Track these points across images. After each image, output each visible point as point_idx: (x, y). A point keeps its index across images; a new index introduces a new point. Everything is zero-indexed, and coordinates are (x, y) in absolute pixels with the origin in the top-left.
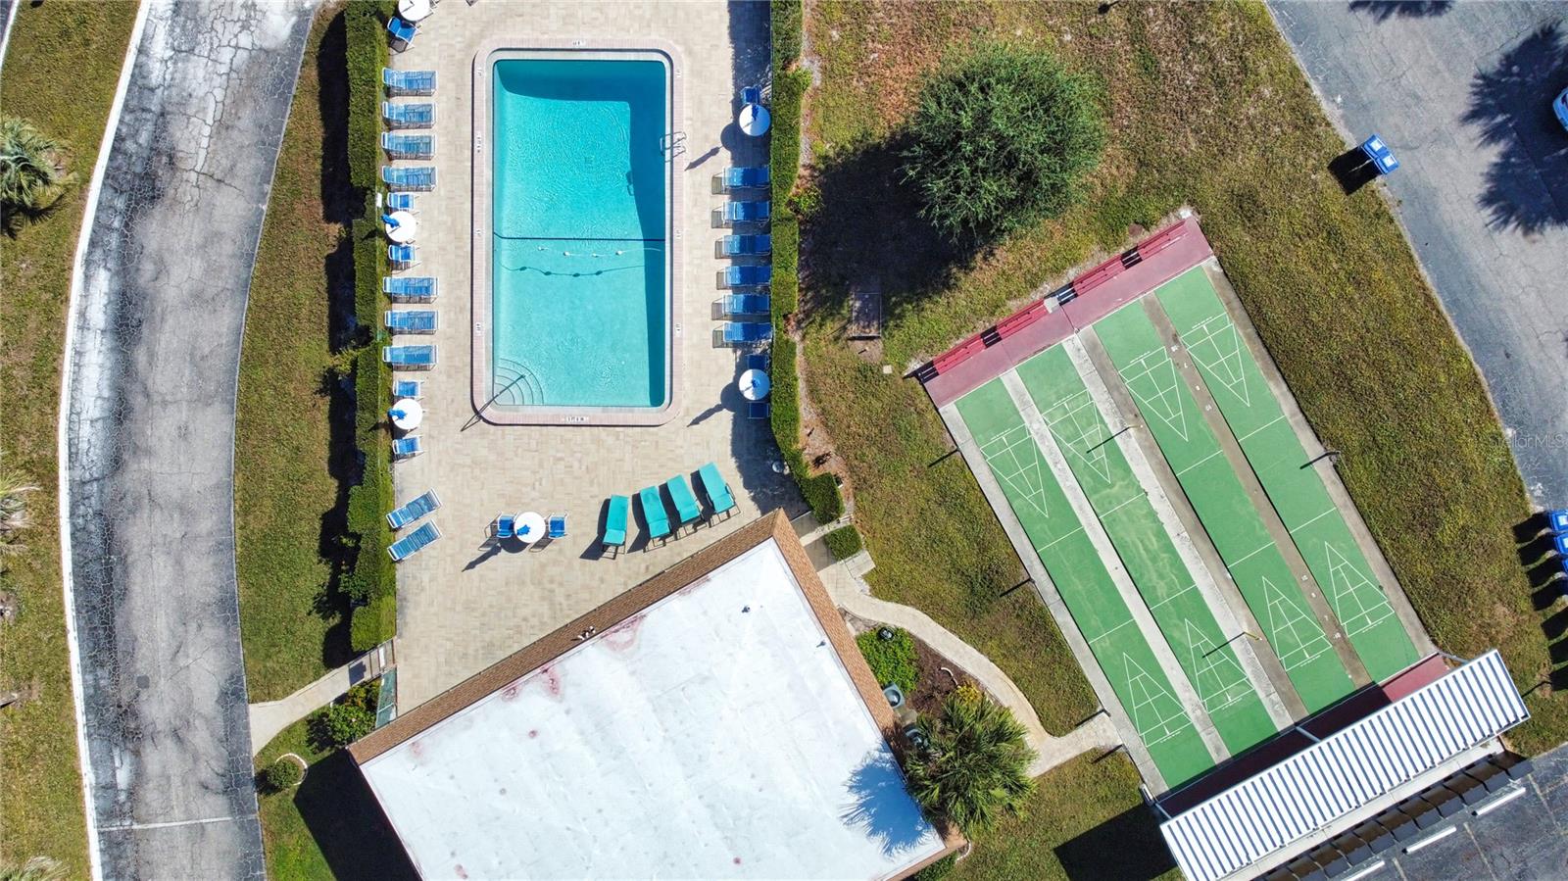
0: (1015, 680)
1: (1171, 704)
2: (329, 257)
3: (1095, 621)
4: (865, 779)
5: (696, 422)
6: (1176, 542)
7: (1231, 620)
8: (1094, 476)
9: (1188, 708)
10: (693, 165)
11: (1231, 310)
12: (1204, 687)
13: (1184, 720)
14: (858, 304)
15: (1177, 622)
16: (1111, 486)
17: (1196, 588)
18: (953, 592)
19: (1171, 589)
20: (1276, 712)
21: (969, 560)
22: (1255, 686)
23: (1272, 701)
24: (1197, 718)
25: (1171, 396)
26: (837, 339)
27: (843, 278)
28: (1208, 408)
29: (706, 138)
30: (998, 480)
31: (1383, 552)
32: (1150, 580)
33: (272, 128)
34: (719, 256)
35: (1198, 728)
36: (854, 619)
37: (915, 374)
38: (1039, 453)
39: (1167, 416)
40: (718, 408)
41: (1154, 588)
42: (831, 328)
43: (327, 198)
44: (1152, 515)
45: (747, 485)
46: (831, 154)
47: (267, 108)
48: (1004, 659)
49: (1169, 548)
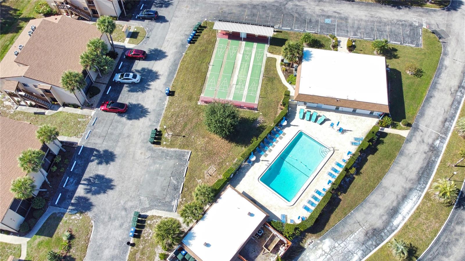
0: (276, 67)
1: (257, 52)
3: (258, 67)
5: (297, 126)
7: (240, 56)
8: (243, 82)
9: (255, 51)
10: (268, 161)
11: (205, 88)
12: (251, 51)
13: (257, 50)
14: (258, 125)
15: (247, 60)
16: (242, 79)
17: (241, 62)
18: (276, 82)
19: (245, 64)
21: (270, 84)
22: (244, 48)
23: (243, 45)
25: (223, 84)
26: (265, 122)
27: (257, 130)
31: (213, 51)
34: (274, 145)
35: (256, 48)
36: (293, 88)
37: (257, 110)
40: (292, 125)
42: (265, 124)
44: (239, 73)
45: (296, 113)
46: (244, 147)
48: (275, 70)
49: (240, 68)
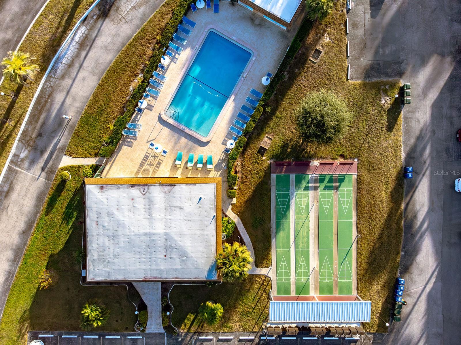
1: (288, 274)
3: (281, 245)
6: (310, 237)
7: (314, 263)
8: (299, 210)
9: (291, 277)
11: (354, 189)
12: (298, 275)
13: (289, 280)
15: (300, 255)
16: (302, 215)
17: (309, 250)
18: (250, 219)
19: (303, 247)
20: (312, 289)
22: (310, 281)
24: (292, 281)
25: (328, 201)
28: (336, 209)
30: (276, 199)
31: (357, 265)
32: (299, 242)
33: (147, 16)
38: (290, 198)
39: (325, 205)
41: (299, 245)
44: (308, 227)
47: (148, 10)
49: (308, 237)
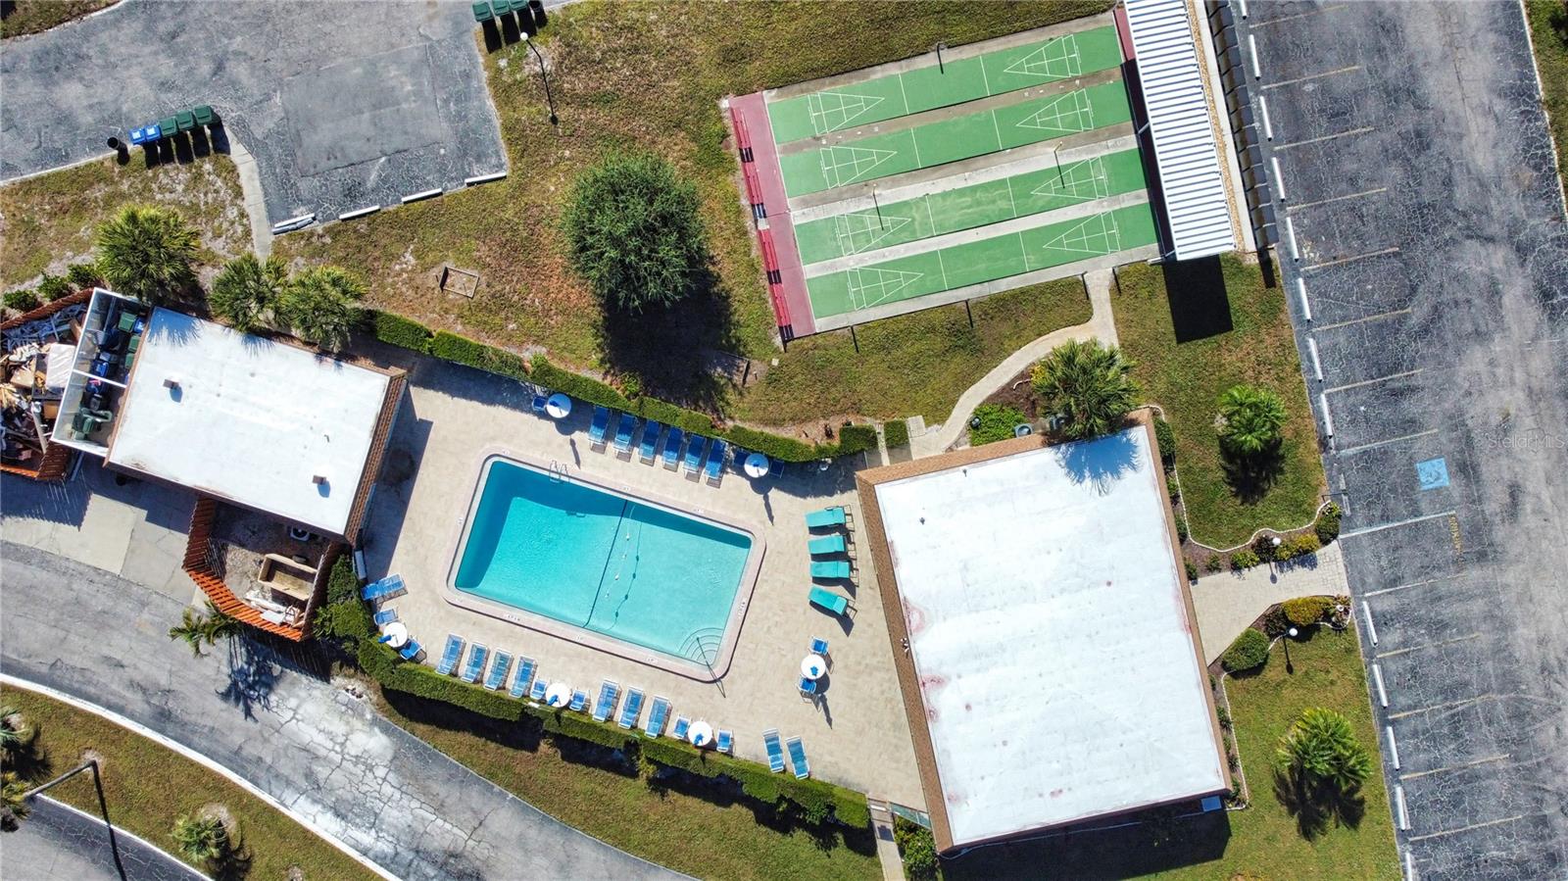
0: (1040, 335)
1: (1093, 223)
2: (563, 758)
3: (1013, 262)
4: (1075, 468)
5: (771, 518)
6: (971, 183)
7: (1042, 158)
8: (902, 230)
9: (1099, 211)
10: (578, 462)
11: (807, 91)
12: (1088, 194)
13: (1107, 216)
14: (719, 370)
15: (1030, 201)
16: (914, 220)
17: (1011, 178)
18: (958, 362)
19: (1005, 197)
20: (1122, 145)
21: (938, 343)
22: (1098, 155)
23: (1113, 146)
24: (1109, 206)
25: (859, 155)
26: (741, 394)
27: (696, 375)
28: (876, 129)
29: (561, 446)
30: (883, 303)
31: (1024, 30)
32: (993, 211)
33: (453, 772)
34: (652, 463)
35: (1117, 207)
36: (957, 443)
37: (785, 343)
38: (871, 266)
39: (873, 161)
40: (766, 498)
41: (1001, 210)
42: (731, 396)
43: (518, 745)
44: (945, 195)
45: (831, 494)
46: (600, 356)
47: (437, 771)
48: (1021, 339)
49: (974, 189)
